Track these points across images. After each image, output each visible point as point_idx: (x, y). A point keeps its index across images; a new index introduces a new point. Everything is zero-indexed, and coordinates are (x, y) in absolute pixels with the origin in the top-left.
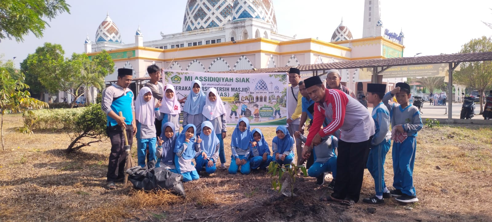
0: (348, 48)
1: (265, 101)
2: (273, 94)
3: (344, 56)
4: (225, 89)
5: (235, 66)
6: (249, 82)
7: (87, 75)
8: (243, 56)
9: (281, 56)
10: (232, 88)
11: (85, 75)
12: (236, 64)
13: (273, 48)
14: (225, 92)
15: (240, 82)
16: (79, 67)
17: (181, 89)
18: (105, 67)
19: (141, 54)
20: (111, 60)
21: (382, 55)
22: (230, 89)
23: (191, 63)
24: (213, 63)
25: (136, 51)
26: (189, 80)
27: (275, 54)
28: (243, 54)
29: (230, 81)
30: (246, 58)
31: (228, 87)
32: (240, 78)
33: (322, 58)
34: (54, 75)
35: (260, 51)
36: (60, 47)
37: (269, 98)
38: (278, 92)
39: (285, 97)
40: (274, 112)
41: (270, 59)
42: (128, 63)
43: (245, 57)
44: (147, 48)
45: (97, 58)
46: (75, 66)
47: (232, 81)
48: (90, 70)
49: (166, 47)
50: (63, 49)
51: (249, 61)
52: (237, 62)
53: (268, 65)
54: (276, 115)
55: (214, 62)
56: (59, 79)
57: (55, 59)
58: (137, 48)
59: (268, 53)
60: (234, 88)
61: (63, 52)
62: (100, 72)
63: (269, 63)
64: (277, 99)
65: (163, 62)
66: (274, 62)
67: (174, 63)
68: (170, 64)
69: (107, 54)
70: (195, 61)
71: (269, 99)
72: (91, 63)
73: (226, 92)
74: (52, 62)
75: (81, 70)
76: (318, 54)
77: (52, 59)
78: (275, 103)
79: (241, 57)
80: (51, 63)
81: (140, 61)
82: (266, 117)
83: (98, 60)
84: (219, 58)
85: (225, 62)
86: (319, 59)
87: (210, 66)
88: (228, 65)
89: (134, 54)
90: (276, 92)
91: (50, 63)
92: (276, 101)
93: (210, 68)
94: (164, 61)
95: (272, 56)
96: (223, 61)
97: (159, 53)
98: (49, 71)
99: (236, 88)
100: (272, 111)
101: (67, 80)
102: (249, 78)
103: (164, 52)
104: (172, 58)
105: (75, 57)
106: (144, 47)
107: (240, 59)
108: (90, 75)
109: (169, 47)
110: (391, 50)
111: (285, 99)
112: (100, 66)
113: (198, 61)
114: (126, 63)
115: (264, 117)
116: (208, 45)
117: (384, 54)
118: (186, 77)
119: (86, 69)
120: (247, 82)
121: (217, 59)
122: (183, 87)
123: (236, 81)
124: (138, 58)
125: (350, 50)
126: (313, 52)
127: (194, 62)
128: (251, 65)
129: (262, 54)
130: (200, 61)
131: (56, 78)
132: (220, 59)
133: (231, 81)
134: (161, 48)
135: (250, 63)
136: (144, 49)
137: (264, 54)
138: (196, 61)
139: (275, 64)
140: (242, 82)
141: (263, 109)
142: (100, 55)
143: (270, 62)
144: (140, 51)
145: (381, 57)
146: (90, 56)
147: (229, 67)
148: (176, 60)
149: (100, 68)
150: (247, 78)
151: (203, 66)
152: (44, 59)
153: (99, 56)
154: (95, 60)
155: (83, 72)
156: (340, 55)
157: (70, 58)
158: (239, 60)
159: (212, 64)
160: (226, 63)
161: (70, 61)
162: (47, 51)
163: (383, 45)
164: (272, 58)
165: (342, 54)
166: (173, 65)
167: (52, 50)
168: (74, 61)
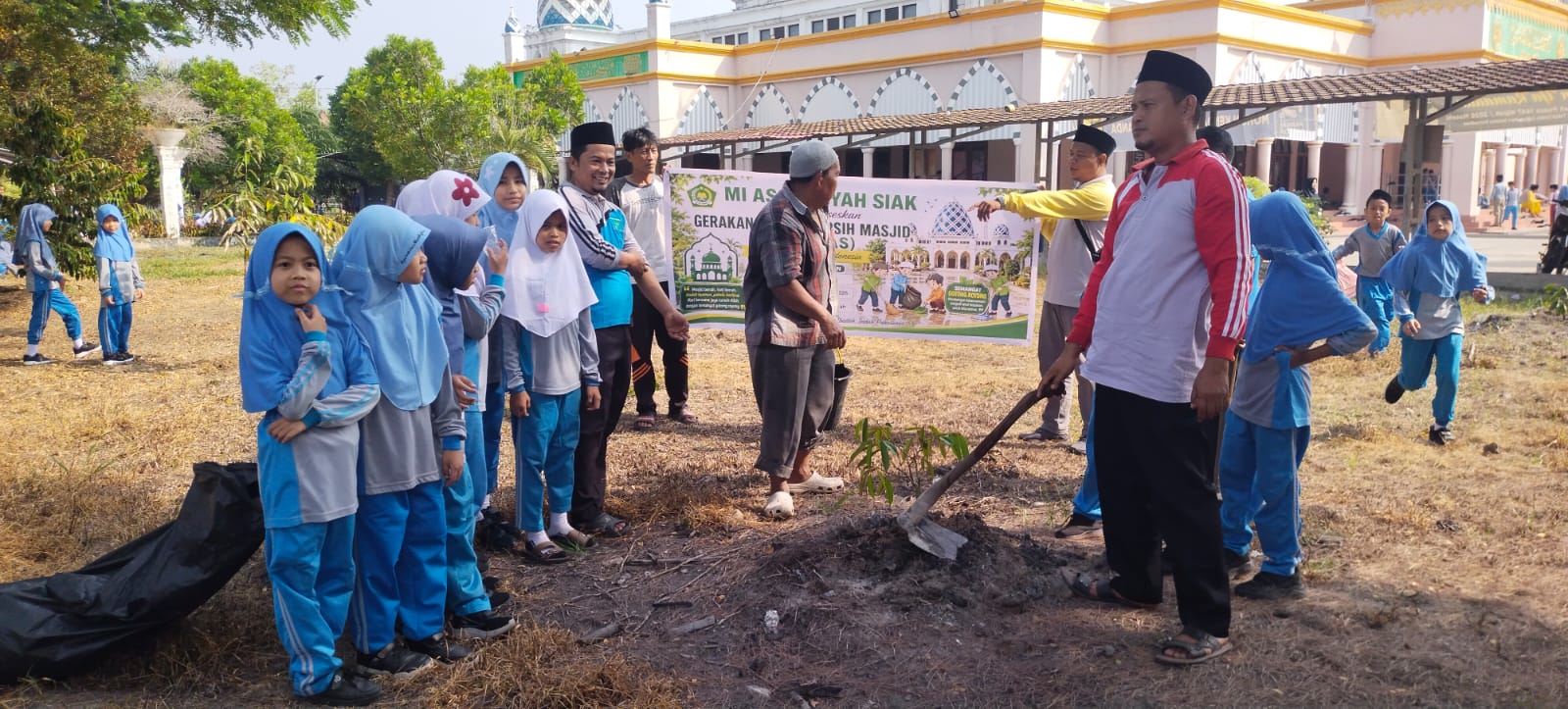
0: (1360, 25)
1: (964, 265)
2: (987, 247)
3: (1343, 51)
4: (841, 227)
5: (955, 96)
6: (914, 208)
7: (506, 133)
8: (982, 62)
9: (1115, 56)
10: (862, 226)
11: (501, 133)
12: (958, 89)
13: (1086, 31)
14: (841, 235)
15: (887, 207)
16: (485, 109)
17: (718, 223)
18: (557, 107)
19: (665, 62)
20: (575, 86)
21: (1486, 46)
22: (857, 229)
23: (816, 90)
24: (884, 85)
25: (650, 53)
26: (738, 199)
27: (1093, 51)
28: (980, 55)
29: (857, 205)
30: (991, 69)
31: (851, 221)
32: (888, 196)
33: (1257, 59)
34: (414, 132)
35: (1037, 44)
36: (429, 48)
37: (977, 258)
38: (1005, 242)
39: (1028, 260)
40: (991, 300)
41: (1073, 70)
42: (629, 92)
43: (987, 64)
44: (682, 43)
45: (535, 81)
46: (474, 108)
47: (864, 206)
48: (513, 117)
49: (743, 36)
50: (439, 55)
51: (1000, 79)
52: (963, 83)
53: (1066, 89)
54: (995, 307)
55: (889, 81)
56: (430, 145)
57: (416, 85)
58: (654, 45)
59: (1066, 48)
60: (869, 226)
61: (440, 66)
62: (543, 122)
63: (1068, 82)
64: (1002, 262)
65: (731, 87)
66: (1087, 79)
67: (765, 89)
68: (752, 94)
69: (564, 66)
70: (828, 80)
71: (977, 263)
72: (517, 94)
73: (846, 236)
74: (408, 96)
75: (488, 117)
76: (1244, 47)
77: (408, 85)
78: (996, 274)
79: (977, 66)
80: (405, 97)
81: (664, 86)
82: (964, 312)
83: (537, 87)
84: (903, 71)
85: (923, 81)
86: (1247, 64)
87: (876, 97)
88: (932, 91)
89: (645, 65)
90: (999, 242)
91: (402, 96)
92: (997, 268)
93: (873, 103)
94: (735, 82)
95: (1080, 58)
96: (918, 78)
97: (719, 60)
98: (399, 120)
99: (876, 226)
100: (984, 296)
101: (451, 146)
102: (914, 198)
103: (734, 53)
104: (757, 73)
105: (473, 77)
106: (673, 41)
107: (972, 72)
108: (515, 133)
109: (754, 38)
110: (1523, 28)
111: (1027, 265)
112: (543, 104)
113: (837, 82)
114: (623, 92)
115: (960, 311)
116: (874, 26)
117: (1493, 43)
118: (728, 190)
119: (502, 114)
120: (907, 208)
121: (899, 75)
122: (722, 218)
123: (875, 206)
124: (655, 76)
125: (1367, 31)
126: (1227, 40)
127: (825, 83)
128: (1009, 91)
129: (1047, 55)
130: (844, 81)
131: (421, 141)
132: (908, 72)
133: (860, 203)
134: (730, 40)
135: (1006, 84)
136: (675, 47)
137: (1054, 51)
138: (833, 81)
139: (1090, 85)
140: (893, 207)
141: (957, 288)
142: (544, 72)
143: (1072, 77)
144: (661, 54)
145: (1482, 53)
146: (518, 71)
147: (935, 97)
148: (770, 80)
149: (542, 110)
150: (907, 197)
151: (853, 99)
152: (386, 86)
153: (541, 74)
154: (529, 86)
155: (497, 125)
156: (1327, 49)
157: (460, 81)
158: (967, 77)
159: (880, 91)
160: (927, 86)
161: (459, 90)
162: (394, 61)
163: (1495, 9)
164: (1082, 65)
165: (1335, 45)
166: (762, 94)
167: (407, 58)
168: (469, 90)
